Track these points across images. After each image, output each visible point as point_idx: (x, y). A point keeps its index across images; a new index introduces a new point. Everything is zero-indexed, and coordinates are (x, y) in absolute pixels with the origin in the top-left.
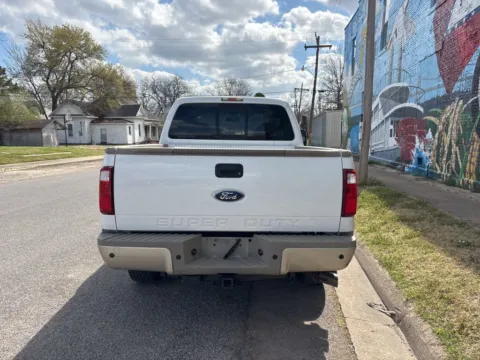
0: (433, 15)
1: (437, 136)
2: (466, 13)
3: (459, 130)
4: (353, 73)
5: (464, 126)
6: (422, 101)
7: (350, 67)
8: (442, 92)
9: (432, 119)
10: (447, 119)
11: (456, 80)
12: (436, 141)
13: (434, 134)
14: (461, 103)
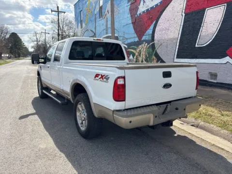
0: (129, 7)
1: (135, 57)
2: (146, 9)
3: (146, 55)
4: (82, 27)
5: (149, 54)
6: (126, 43)
7: (80, 24)
8: (137, 39)
9: (132, 50)
10: (140, 51)
11: (143, 35)
12: (135, 60)
13: (133, 57)
14: (146, 44)
